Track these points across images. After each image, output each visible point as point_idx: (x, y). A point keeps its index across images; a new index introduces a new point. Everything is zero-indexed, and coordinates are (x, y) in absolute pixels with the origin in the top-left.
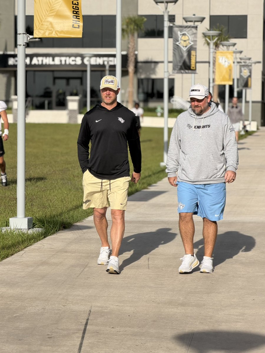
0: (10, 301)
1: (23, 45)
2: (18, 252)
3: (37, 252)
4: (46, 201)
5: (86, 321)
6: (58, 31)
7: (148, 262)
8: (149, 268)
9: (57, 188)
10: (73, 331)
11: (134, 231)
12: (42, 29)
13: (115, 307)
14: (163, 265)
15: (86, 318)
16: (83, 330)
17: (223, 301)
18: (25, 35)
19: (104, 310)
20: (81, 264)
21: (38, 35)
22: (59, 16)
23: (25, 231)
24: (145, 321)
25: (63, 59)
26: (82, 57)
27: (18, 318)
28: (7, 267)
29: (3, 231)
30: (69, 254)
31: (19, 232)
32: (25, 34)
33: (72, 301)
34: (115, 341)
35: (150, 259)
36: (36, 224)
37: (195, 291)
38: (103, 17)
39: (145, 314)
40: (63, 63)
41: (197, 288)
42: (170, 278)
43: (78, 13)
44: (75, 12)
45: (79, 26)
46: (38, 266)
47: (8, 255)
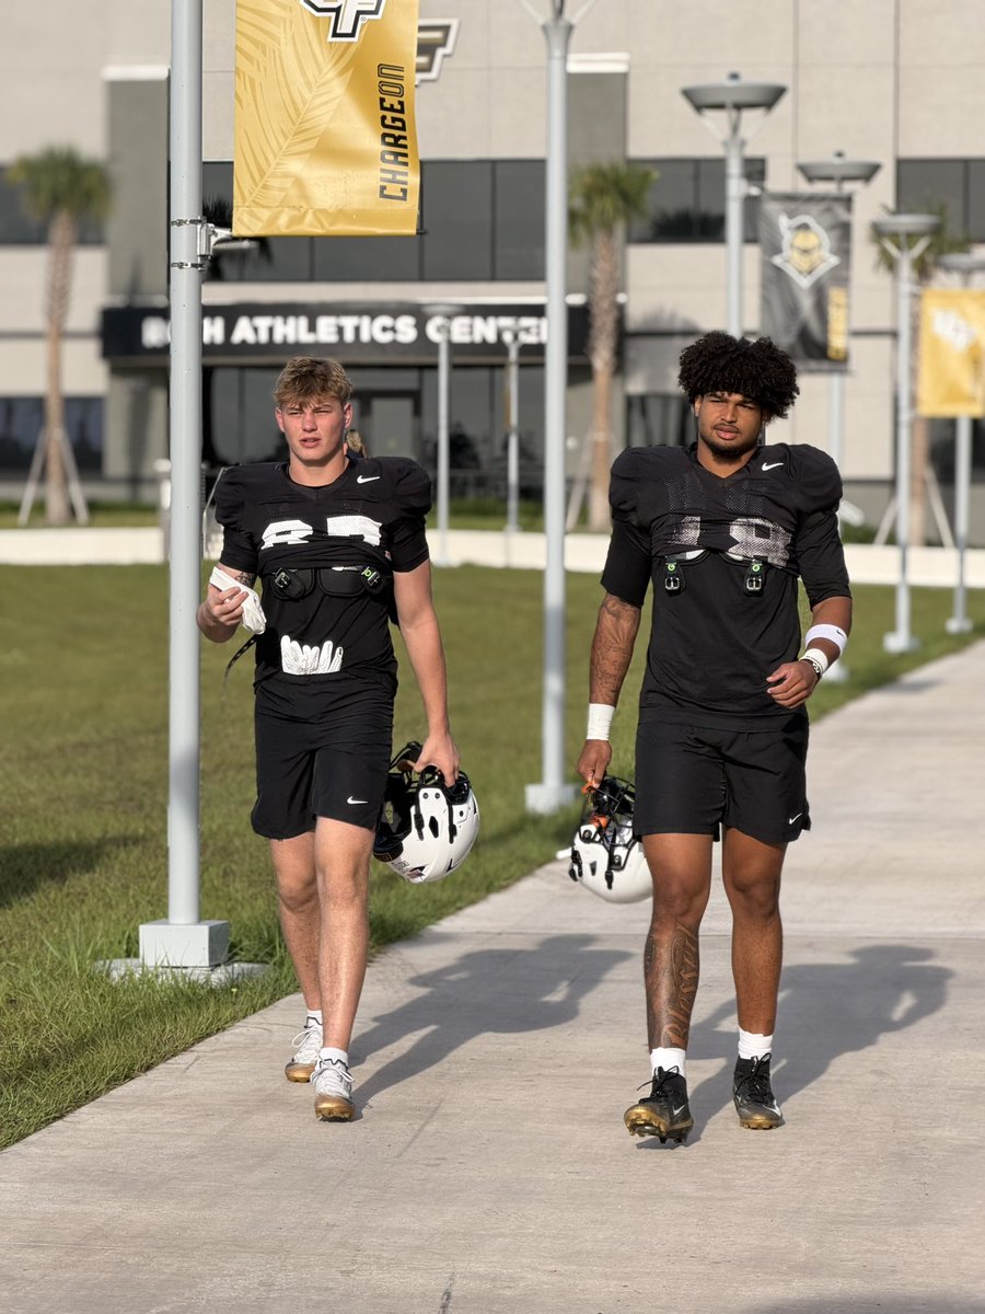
0: (136, 1254)
1: (194, 265)
2: (169, 1059)
3: (245, 1056)
6: (323, 211)
12: (262, 202)
13: (545, 1280)
17: (965, 1254)
18: (199, 226)
19: (500, 1292)
20: (414, 1104)
21: (249, 228)
22: (330, 151)
23: (199, 976)
25: (349, 323)
26: (421, 315)
28: (128, 1117)
29: (115, 974)
31: (174, 977)
32: (200, 221)
33: (377, 1253)
36: (241, 949)
37: (854, 1216)
38: (498, 166)
39: (663, 1308)
40: (349, 336)
41: (864, 1201)
42: (756, 1162)
43: (401, 142)
44: (391, 140)
45: (404, 191)
46: (246, 1112)
47: (131, 1069)
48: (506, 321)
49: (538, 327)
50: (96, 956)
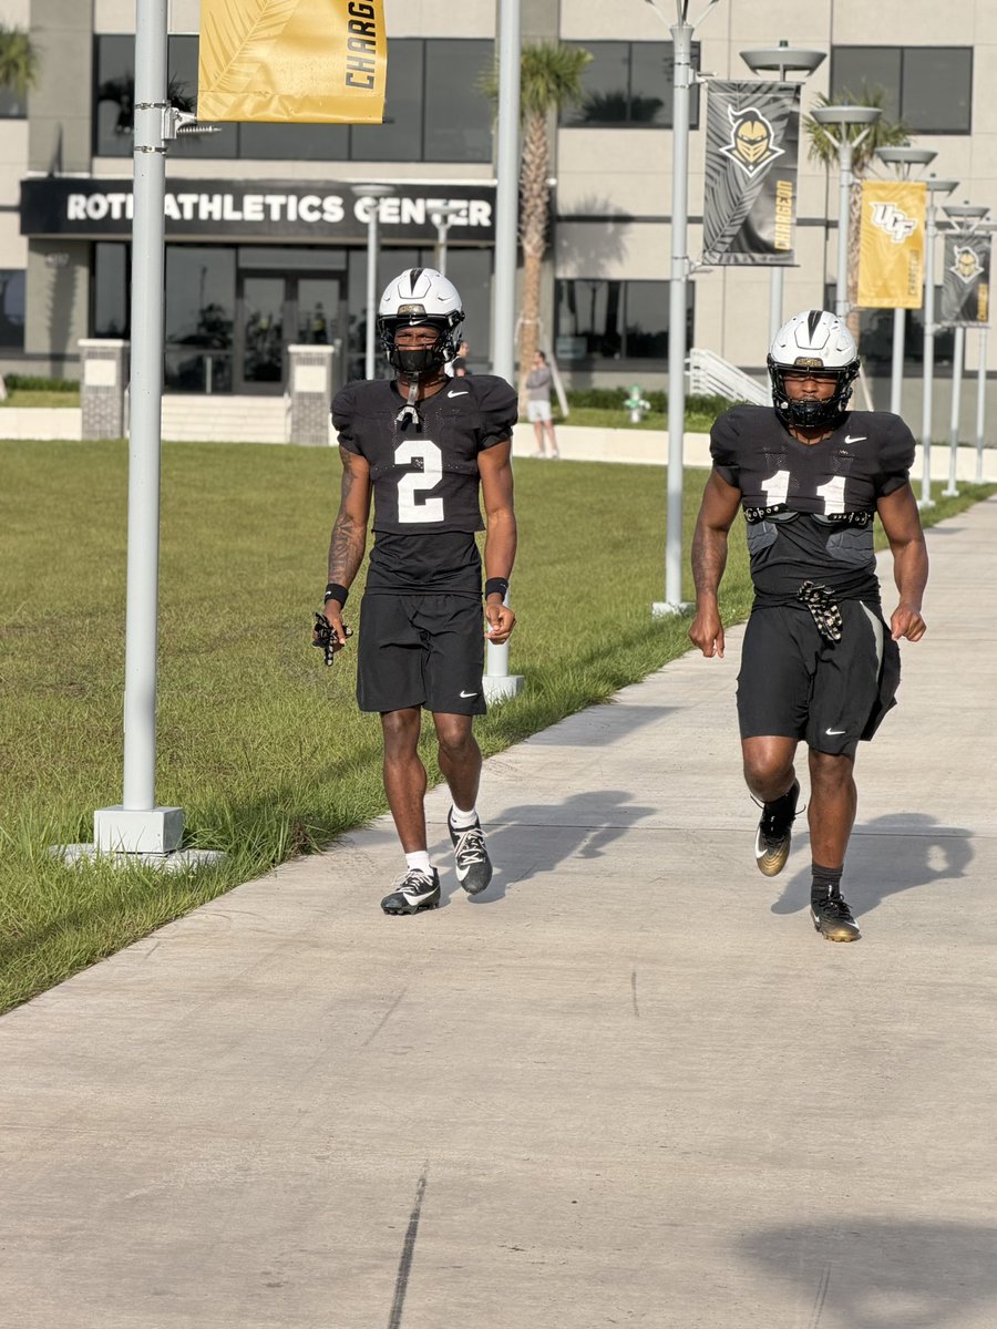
0: (111, 1137)
1: (158, 150)
2: (130, 944)
3: (205, 943)
4: (228, 743)
5: (408, 1220)
6: (289, 97)
7: (634, 988)
8: (637, 1014)
9: (267, 694)
10: (363, 1260)
11: (572, 867)
12: (227, 88)
13: (518, 1167)
14: (692, 1001)
15: (410, 1209)
16: (400, 1255)
17: (931, 1147)
18: (163, 110)
19: (474, 1179)
20: (378, 993)
21: (214, 113)
22: (295, 37)
23: (154, 861)
24: (639, 1225)
25: (275, 201)
26: (348, 195)
27: (145, 1206)
28: (93, 1002)
29: (69, 859)
30: (327, 955)
31: (129, 863)
32: (165, 105)
33: (350, 1140)
34: (527, 1303)
35: (638, 980)
36: (195, 836)
37: (819, 1108)
38: (428, 44)
39: (636, 1197)
40: (275, 215)
41: (829, 1094)
42: (720, 1055)
43: (369, 29)
44: (359, 28)
45: (371, 79)
46: (211, 998)
47: (93, 953)
48: (435, 204)
49: (468, 209)
50: (50, 839)
